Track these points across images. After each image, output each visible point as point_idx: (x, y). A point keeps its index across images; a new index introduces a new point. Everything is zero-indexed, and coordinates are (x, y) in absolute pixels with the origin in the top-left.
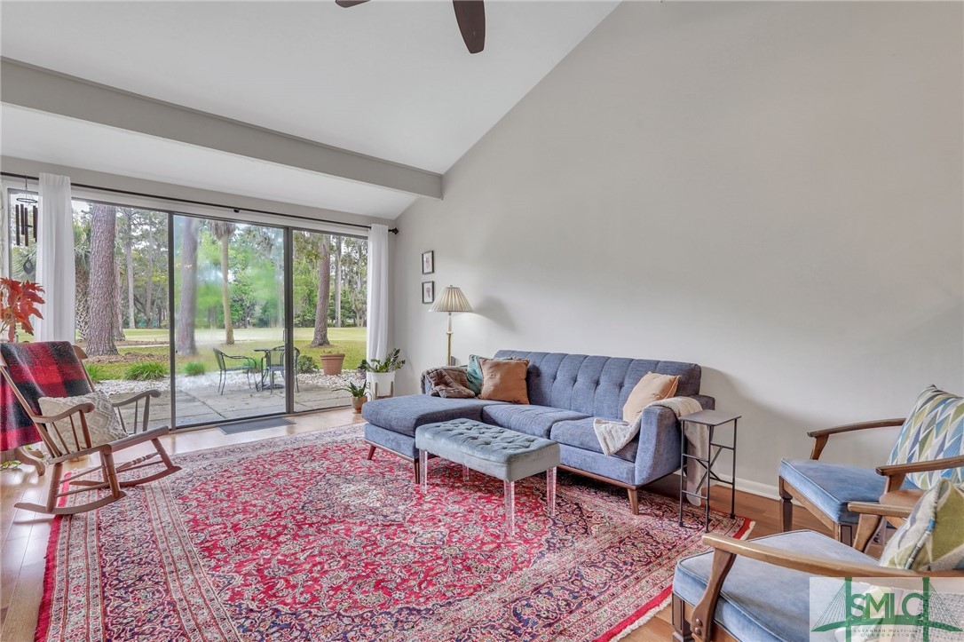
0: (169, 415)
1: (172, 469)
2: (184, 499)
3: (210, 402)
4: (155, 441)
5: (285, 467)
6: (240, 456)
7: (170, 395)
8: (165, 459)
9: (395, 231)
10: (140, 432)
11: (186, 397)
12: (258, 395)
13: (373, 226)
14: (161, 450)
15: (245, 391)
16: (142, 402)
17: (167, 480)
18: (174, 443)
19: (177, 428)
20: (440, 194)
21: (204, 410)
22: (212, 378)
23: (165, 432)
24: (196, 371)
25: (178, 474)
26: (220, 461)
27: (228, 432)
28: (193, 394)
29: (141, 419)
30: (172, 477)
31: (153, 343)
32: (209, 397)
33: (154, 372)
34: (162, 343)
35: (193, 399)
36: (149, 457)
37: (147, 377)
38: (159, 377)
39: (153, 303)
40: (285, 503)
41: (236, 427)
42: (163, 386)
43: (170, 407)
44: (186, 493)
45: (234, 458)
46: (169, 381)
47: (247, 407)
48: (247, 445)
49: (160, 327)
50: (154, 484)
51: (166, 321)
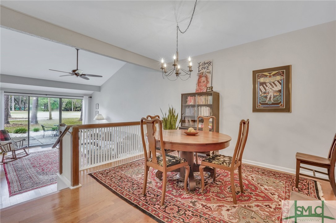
0: (27, 144)
1: (27, 155)
2: (30, 160)
3: (40, 140)
4: (24, 149)
5: (53, 154)
6: (44, 153)
7: (28, 138)
8: (26, 153)
9: (91, 97)
10: (21, 147)
11: (33, 139)
12: (54, 138)
13: (84, 96)
14: (25, 151)
15: (51, 137)
16: (21, 142)
17: (26, 157)
18: (28, 150)
19: (30, 147)
20: (100, 91)
21: (38, 142)
22: (41, 132)
23: (26, 147)
24: (36, 130)
25: (29, 156)
26: (39, 154)
27: (43, 148)
28: (35, 138)
29: (21, 144)
30: (27, 156)
31: (22, 118)
32: (40, 138)
33: (23, 131)
34: (26, 119)
35: (35, 139)
36: (23, 152)
37: (21, 133)
38: (25, 132)
39: (22, 101)
40: (50, 160)
41: (45, 147)
42: (26, 135)
43: (28, 141)
44: (30, 159)
45: (42, 153)
46: (27, 134)
47: (50, 141)
48: (46, 150)
49: (25, 110)
50: (23, 158)
51: (27, 109)
